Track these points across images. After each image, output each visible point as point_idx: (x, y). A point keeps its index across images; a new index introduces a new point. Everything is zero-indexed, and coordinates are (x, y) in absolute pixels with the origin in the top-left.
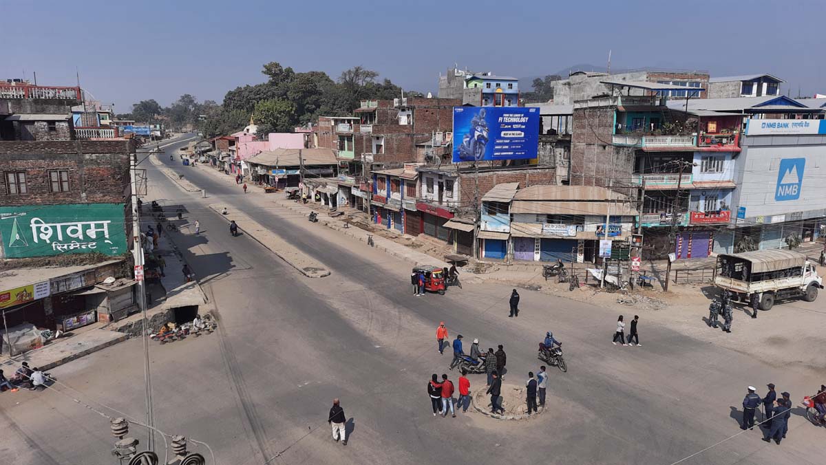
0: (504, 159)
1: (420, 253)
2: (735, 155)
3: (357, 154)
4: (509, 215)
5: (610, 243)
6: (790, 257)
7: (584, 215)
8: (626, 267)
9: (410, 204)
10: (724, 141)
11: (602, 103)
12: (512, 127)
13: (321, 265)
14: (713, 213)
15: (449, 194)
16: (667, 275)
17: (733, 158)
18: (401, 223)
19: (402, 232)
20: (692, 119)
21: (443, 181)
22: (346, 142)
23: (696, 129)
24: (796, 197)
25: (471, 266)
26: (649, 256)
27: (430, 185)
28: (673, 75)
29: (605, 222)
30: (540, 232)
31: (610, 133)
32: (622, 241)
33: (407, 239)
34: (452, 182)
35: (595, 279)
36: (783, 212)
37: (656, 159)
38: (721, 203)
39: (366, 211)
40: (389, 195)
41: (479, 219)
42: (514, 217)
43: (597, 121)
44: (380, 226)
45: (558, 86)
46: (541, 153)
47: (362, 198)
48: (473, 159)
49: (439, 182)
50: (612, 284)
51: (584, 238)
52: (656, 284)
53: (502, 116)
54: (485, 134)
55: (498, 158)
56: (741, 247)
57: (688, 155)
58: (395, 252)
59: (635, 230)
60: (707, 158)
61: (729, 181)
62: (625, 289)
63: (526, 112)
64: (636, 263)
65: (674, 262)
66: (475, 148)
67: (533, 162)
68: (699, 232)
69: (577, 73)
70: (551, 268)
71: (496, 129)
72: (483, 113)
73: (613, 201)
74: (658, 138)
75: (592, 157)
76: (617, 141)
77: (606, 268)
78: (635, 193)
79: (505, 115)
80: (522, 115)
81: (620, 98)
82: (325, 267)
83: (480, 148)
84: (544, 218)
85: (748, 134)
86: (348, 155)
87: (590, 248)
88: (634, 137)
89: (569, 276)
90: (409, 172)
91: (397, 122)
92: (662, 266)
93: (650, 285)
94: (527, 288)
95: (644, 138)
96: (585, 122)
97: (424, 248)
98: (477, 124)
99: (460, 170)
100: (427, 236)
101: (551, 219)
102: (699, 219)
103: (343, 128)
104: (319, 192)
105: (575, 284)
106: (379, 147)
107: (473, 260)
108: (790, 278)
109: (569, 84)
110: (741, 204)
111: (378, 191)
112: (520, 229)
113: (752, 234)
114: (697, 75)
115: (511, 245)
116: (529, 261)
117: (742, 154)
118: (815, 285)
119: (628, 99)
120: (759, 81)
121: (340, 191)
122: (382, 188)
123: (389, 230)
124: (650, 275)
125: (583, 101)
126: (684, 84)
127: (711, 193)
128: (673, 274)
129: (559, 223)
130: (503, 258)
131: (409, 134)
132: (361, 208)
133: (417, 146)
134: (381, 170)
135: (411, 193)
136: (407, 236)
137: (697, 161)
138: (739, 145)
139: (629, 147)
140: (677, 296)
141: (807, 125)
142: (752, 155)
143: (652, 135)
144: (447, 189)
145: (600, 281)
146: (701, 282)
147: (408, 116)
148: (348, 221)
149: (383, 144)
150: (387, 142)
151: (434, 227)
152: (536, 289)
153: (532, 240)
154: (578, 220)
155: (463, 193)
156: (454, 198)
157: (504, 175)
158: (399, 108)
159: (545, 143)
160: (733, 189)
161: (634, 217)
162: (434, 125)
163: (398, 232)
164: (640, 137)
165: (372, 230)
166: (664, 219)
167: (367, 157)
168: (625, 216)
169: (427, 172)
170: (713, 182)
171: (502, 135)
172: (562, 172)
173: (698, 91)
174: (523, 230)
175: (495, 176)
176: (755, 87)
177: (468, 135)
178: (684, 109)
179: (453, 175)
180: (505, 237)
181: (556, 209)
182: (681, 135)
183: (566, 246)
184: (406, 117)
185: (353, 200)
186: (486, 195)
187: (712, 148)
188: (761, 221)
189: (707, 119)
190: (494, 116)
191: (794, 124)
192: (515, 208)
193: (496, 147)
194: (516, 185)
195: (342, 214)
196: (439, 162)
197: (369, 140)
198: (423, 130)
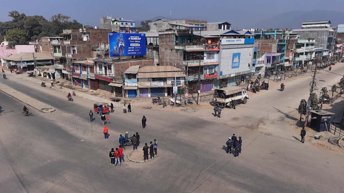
0: (133, 55)
1: (98, 98)
2: (218, 52)
3: (64, 54)
4: (137, 79)
5: (177, 88)
6: (238, 89)
7: (166, 78)
8: (183, 97)
9: (92, 76)
10: (214, 47)
11: (170, 32)
12: (135, 42)
13: (50, 106)
14: (212, 74)
15: (110, 71)
16: (198, 98)
17: (217, 53)
18: (88, 85)
19: (89, 89)
20: (203, 39)
21: (106, 65)
22: (57, 49)
23: (204, 43)
24: (238, 67)
25: (122, 101)
26: (191, 92)
27: (101, 68)
28: (195, 21)
29: (174, 80)
30: (150, 85)
31: (174, 44)
32: (181, 87)
33: (92, 92)
34: (111, 66)
35: (172, 102)
36: (234, 73)
37: (191, 54)
38: (214, 70)
39: (70, 80)
40: (81, 73)
41: (124, 81)
42: (139, 80)
43: (168, 40)
44: (78, 87)
45: (151, 25)
46: (147, 53)
47: (68, 75)
48: (119, 56)
49: (104, 66)
50: (178, 104)
51: (167, 86)
52: (194, 102)
53: (130, 37)
54: (123, 45)
55: (130, 55)
56: (222, 86)
57: (202, 53)
58: (87, 98)
59: (185, 82)
60: (209, 54)
61: (216, 62)
62: (183, 105)
63: (140, 36)
64: (186, 95)
65: (200, 93)
66: (119, 51)
67: (144, 56)
68: (208, 82)
69: (159, 20)
70: (155, 99)
71: (128, 43)
72: (122, 36)
73: (177, 71)
74: (191, 46)
75: (168, 54)
76: (177, 47)
77: (176, 98)
78: (184, 68)
79: (131, 37)
80: (139, 37)
81: (176, 30)
82: (52, 107)
83: (122, 51)
84: (151, 80)
85: (222, 44)
86: (59, 55)
87: (170, 90)
88: (182, 46)
89: (162, 102)
90: (90, 62)
91: (82, 39)
92: (196, 95)
93: (192, 103)
94: (146, 108)
95: (186, 46)
96: (164, 40)
97: (100, 95)
98: (119, 40)
99: (114, 61)
100: (101, 90)
101: (154, 80)
102: (207, 77)
103: (55, 42)
104: (46, 73)
105: (165, 105)
106: (74, 51)
107: (123, 99)
108: (238, 96)
109: (156, 24)
110: (221, 70)
111: (76, 71)
112: (142, 84)
113: (225, 81)
114: (203, 22)
115: (138, 92)
116: (146, 97)
117: (220, 51)
118: (246, 98)
119: (179, 31)
120: (224, 24)
121: (56, 71)
122: (77, 69)
123: (83, 88)
124: (191, 99)
125: (162, 31)
126: (198, 25)
127: (210, 67)
128: (200, 98)
129: (157, 81)
130: (136, 97)
131: (88, 45)
132: (67, 79)
133: (92, 50)
134: (76, 61)
135: (92, 71)
136: (92, 90)
137: (205, 55)
138: (219, 48)
139: (181, 50)
140: (201, 106)
141: (241, 40)
142: (223, 52)
143: (189, 45)
144: (109, 69)
145: (174, 103)
146: (209, 100)
147: (87, 37)
148: (62, 85)
149: (76, 49)
150: (78, 49)
151: (104, 86)
152: (150, 109)
153: (147, 89)
154: (164, 80)
155: (116, 70)
156: (112, 73)
157: (133, 62)
158: (82, 33)
159: (149, 49)
160: (218, 65)
161: (185, 77)
162: (100, 41)
163: (87, 89)
164: (185, 46)
165: (74, 89)
166: (195, 77)
167: (68, 55)
168: (181, 77)
169: (99, 62)
170: (211, 62)
171: (131, 45)
172: (156, 61)
173: (204, 28)
174: (143, 85)
175: (129, 63)
176: (223, 27)
177: (116, 45)
178: (199, 35)
179: (111, 63)
180: (136, 88)
181: (155, 76)
182: (199, 45)
183: (161, 90)
184: (86, 37)
185: (63, 76)
186: (126, 71)
187: (210, 50)
188: (227, 76)
189: (208, 39)
190: (126, 37)
191: (237, 40)
192: (139, 76)
193: (129, 50)
194: (139, 66)
195: (58, 82)
196: (104, 57)
197: (69, 48)
198: (95, 43)
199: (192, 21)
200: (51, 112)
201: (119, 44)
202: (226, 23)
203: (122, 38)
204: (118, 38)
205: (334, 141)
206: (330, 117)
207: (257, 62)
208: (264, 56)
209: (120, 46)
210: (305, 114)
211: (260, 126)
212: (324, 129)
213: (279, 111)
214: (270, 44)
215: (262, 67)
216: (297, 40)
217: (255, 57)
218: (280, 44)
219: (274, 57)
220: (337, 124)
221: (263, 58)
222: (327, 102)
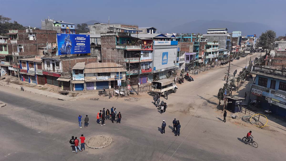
0: (78, 54)
1: (47, 92)
2: (152, 51)
3: (10, 52)
4: (84, 74)
5: (121, 81)
6: (170, 81)
7: (110, 72)
8: (126, 88)
9: (40, 72)
10: (149, 47)
11: (111, 34)
12: (80, 42)
14: (147, 69)
15: (58, 67)
16: (138, 90)
17: (151, 52)
18: (36, 80)
19: (37, 84)
20: (140, 40)
21: (55, 62)
22: (3, 47)
23: (141, 43)
24: (166, 63)
25: (70, 94)
26: (131, 84)
27: (48, 64)
28: (128, 26)
29: (118, 74)
30: (96, 79)
31: (115, 44)
32: (124, 80)
33: (39, 86)
34: (59, 63)
35: (116, 93)
36: (164, 68)
37: (130, 53)
38: (149, 66)
39: (17, 76)
40: (28, 69)
41: (72, 76)
42: (86, 75)
43: (110, 40)
44: (25, 82)
45: (91, 27)
47: (14, 71)
49: (52, 63)
50: (122, 95)
51: (111, 80)
52: (135, 93)
53: (76, 38)
54: (70, 44)
55: (76, 53)
56: (156, 79)
57: (139, 52)
58: (35, 92)
59: (127, 77)
60: (144, 53)
61: (151, 60)
62: (127, 96)
63: (84, 36)
64: (129, 87)
65: (140, 85)
66: (67, 50)
67: (89, 54)
68: (145, 75)
69: (97, 23)
70: (101, 92)
71: (74, 43)
72: (69, 36)
73: (119, 67)
74: (131, 46)
75: (109, 53)
76: (117, 47)
77: (120, 89)
78: (125, 64)
79: (77, 37)
80: (84, 38)
81: (117, 33)
82: (3, 102)
83: (69, 49)
84: (96, 74)
85: (155, 45)
86: (5, 53)
87: (114, 84)
88: (123, 46)
89: (108, 93)
90: (38, 59)
91: (28, 39)
92: (136, 87)
93: (133, 94)
94: (94, 100)
95: (127, 46)
96: (105, 40)
97: (49, 89)
98: (67, 40)
99: (61, 58)
100: (49, 85)
101: (99, 74)
102: (144, 71)
105: (111, 96)
106: (21, 49)
107: (71, 92)
108: (170, 87)
109: (95, 27)
110: (154, 66)
111: (23, 68)
112: (88, 79)
113: (156, 76)
115: (85, 85)
116: (92, 90)
117: (153, 51)
118: (176, 88)
119: (119, 33)
120: (151, 29)
121: (2, 68)
122: (24, 66)
123: (30, 83)
124: (132, 90)
125: (104, 33)
126: (135, 29)
127: (145, 63)
129: (102, 76)
130: (83, 90)
131: (34, 44)
132: (13, 75)
133: (39, 49)
134: (23, 59)
135: (40, 67)
136: (39, 85)
137: (142, 53)
138: (152, 49)
139: (122, 49)
140: (141, 96)
141: (168, 42)
142: (156, 51)
143: (129, 45)
144: (57, 66)
145: (118, 94)
146: (147, 90)
147: (34, 37)
148: (8, 81)
149: (23, 48)
150: (25, 47)
151: (52, 80)
152: (97, 100)
153: (93, 82)
154: (108, 74)
155: (64, 67)
156: (60, 69)
157: (79, 60)
158: (29, 33)
159: (91, 48)
160: (152, 62)
161: (126, 72)
162: (46, 40)
163: (34, 84)
164: (125, 46)
165: (21, 84)
166: (134, 72)
167: (15, 53)
168: (123, 72)
169: (47, 59)
170: (147, 60)
171: (77, 45)
172: (99, 58)
174: (89, 79)
175: (76, 60)
176: (150, 31)
177: (64, 44)
178: (136, 37)
179: (59, 60)
180: (83, 82)
181: (101, 71)
182: (137, 45)
183: (105, 83)
184: (33, 37)
185: (9, 72)
186: (74, 67)
187: (146, 49)
188: (159, 71)
189: (144, 41)
190: (73, 38)
191: (165, 42)
192: (86, 71)
193: (75, 49)
194: (84, 63)
195: (4, 78)
196: (51, 55)
197: (15, 46)
198: (41, 42)
199: (126, 26)
200: (2, 107)
201: (67, 43)
202: (153, 28)
203: (69, 38)
204: (65, 38)
205: (246, 119)
206: (242, 101)
207: (179, 60)
208: (184, 55)
209: (68, 45)
210: (222, 99)
211: (190, 111)
212: (238, 111)
213: (202, 98)
214: (188, 45)
215: (183, 63)
216: (206, 43)
217: (178, 56)
218: (195, 45)
219: (191, 56)
220: (245, 106)
221: (183, 56)
222: (234, 90)
